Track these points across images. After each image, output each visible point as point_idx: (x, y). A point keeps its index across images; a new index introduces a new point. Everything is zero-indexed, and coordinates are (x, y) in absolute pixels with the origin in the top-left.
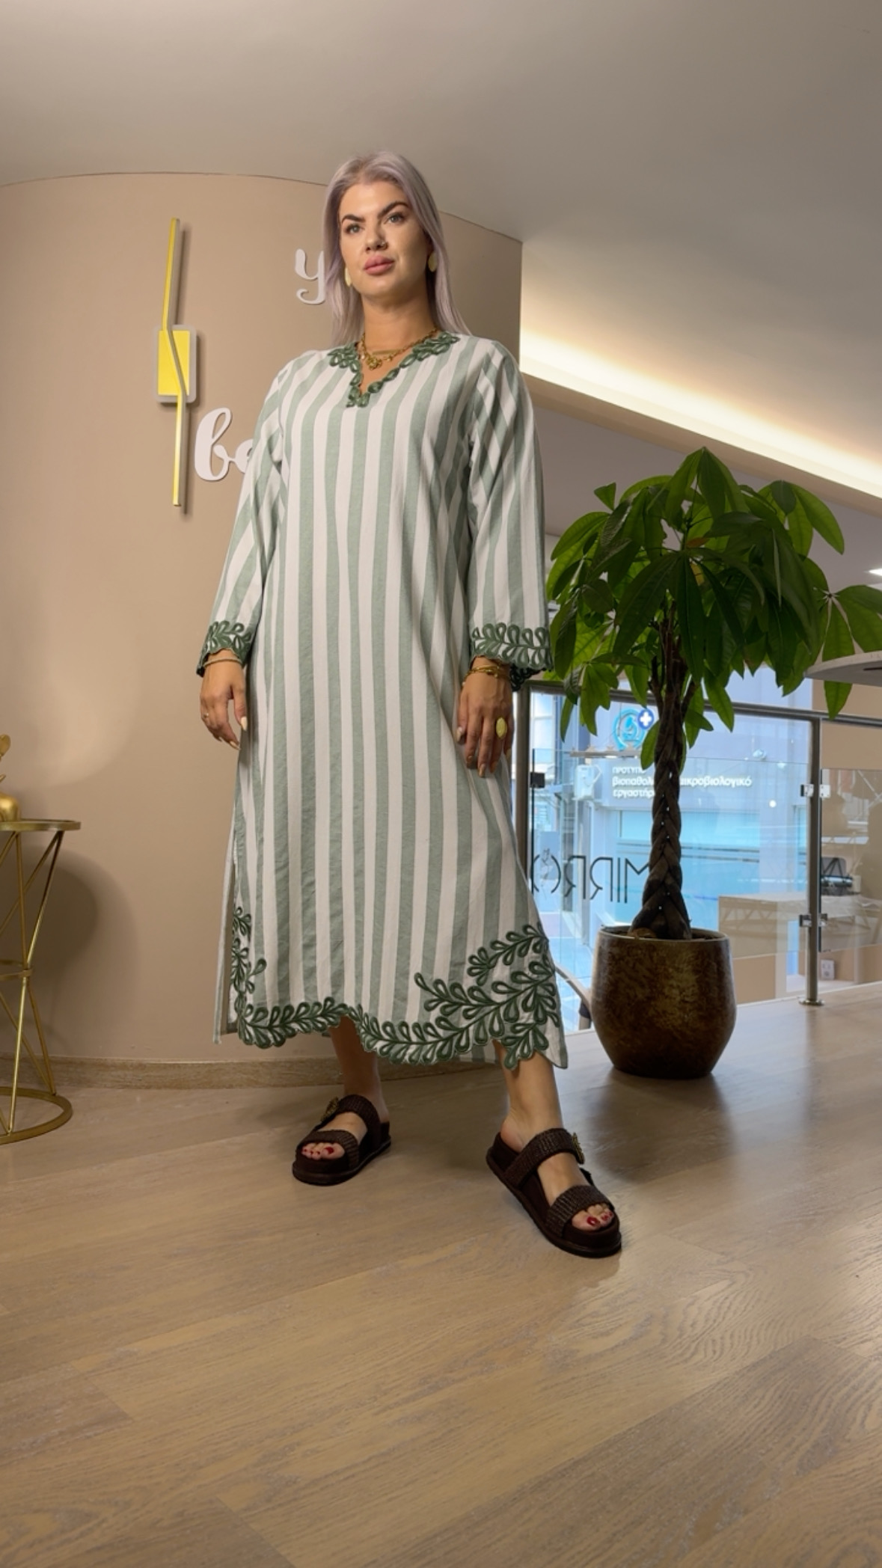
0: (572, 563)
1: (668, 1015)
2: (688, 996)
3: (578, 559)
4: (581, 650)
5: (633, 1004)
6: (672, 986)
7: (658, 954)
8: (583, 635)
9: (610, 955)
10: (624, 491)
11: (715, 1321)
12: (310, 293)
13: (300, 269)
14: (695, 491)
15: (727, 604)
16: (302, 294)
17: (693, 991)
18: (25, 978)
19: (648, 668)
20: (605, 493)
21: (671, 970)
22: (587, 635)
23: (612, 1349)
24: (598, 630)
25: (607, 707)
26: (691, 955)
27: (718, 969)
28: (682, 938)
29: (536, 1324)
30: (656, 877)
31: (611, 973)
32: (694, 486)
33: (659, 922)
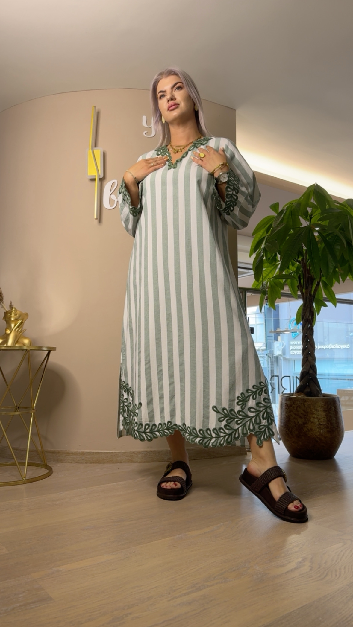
0: (261, 238)
1: (313, 431)
2: (322, 422)
3: (264, 236)
4: (267, 275)
5: (297, 426)
6: (314, 417)
7: (307, 403)
8: (268, 268)
9: (286, 404)
10: (283, 206)
11: (336, 561)
12: (149, 133)
13: (144, 124)
14: (313, 203)
15: (329, 246)
16: (145, 133)
17: (324, 420)
18: (32, 413)
19: (297, 280)
20: (275, 207)
21: (313, 410)
22: (270, 268)
23: (286, 573)
24: (274, 266)
25: (280, 298)
26: (322, 404)
27: (335, 410)
28: (318, 396)
29: (249, 561)
30: (305, 370)
31: (286, 413)
32: (312, 201)
33: (308, 390)
